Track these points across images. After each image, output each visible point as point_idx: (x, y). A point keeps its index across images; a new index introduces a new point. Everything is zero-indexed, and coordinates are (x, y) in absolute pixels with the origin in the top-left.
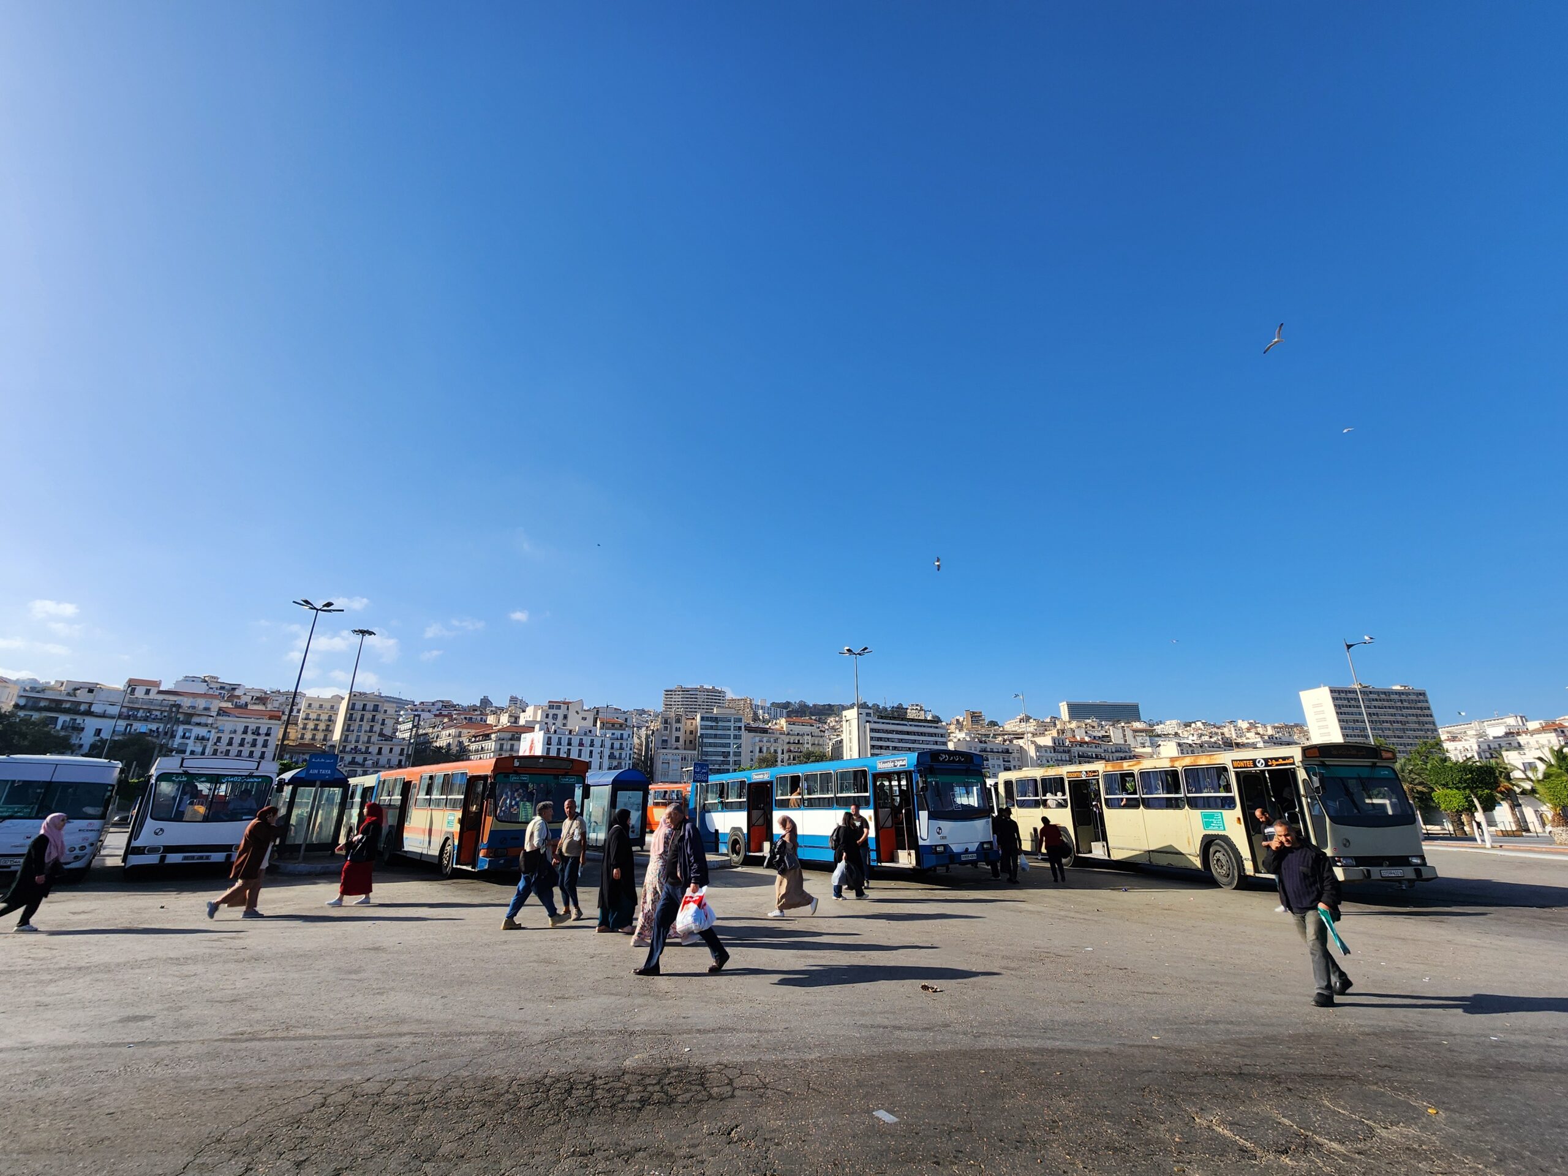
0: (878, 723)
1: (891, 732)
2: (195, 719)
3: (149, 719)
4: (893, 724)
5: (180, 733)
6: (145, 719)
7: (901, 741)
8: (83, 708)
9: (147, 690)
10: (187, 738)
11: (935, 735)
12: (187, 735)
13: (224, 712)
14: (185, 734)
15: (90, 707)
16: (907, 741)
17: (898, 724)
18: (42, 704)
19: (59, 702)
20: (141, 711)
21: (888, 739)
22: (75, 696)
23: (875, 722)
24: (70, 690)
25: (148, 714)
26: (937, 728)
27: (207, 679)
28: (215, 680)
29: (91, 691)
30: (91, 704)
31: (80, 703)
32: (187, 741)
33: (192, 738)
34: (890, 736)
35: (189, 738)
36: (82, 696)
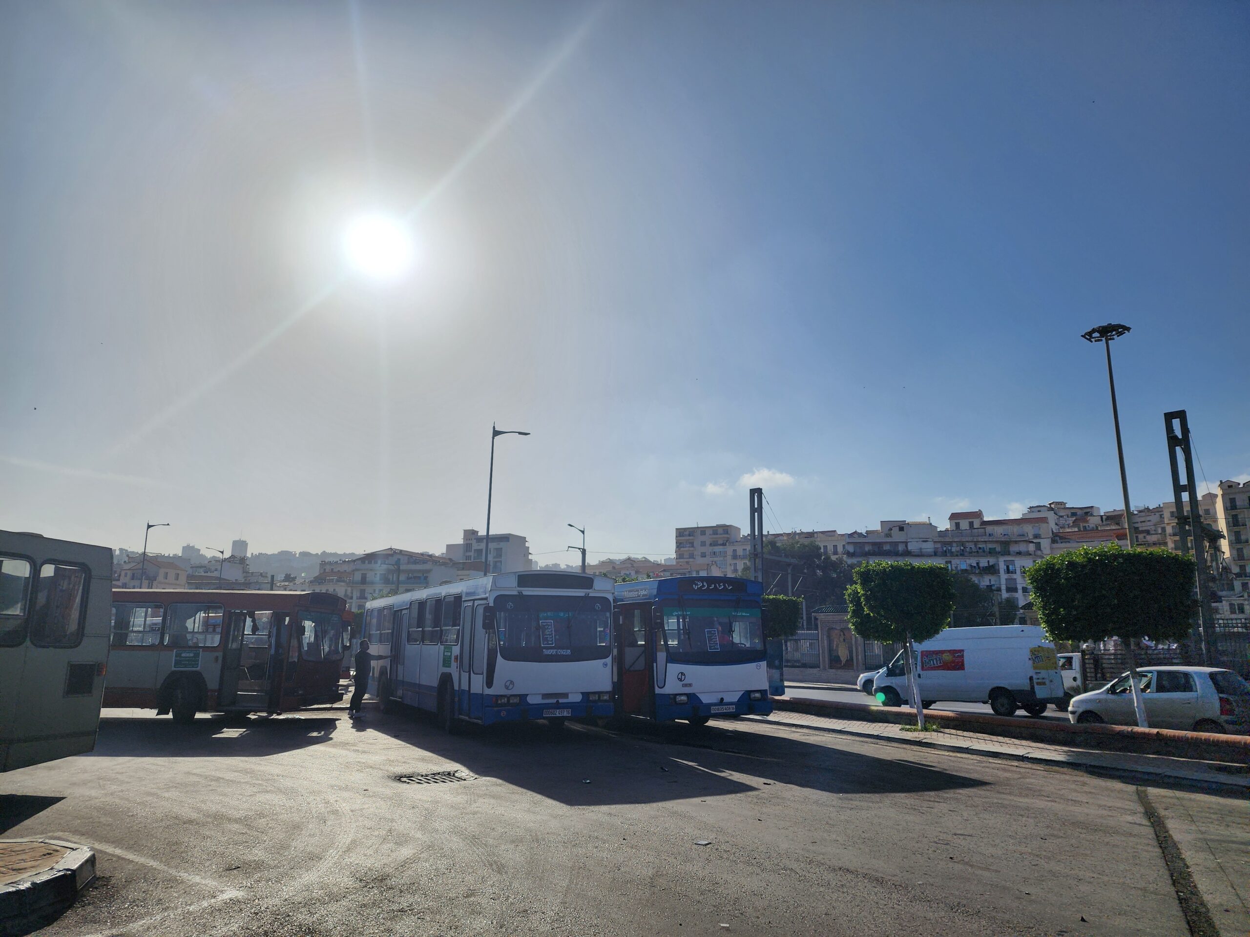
2: (1014, 548)
3: (966, 554)
5: (1002, 567)
6: (962, 554)
8: (901, 548)
9: (970, 522)
10: (1012, 573)
12: (1011, 567)
13: (1061, 538)
14: (1008, 567)
15: (906, 546)
18: (867, 548)
19: (879, 545)
20: (955, 545)
22: (891, 537)
24: (887, 532)
25: (962, 548)
27: (1053, 506)
28: (1062, 506)
29: (901, 529)
30: (906, 543)
31: (896, 544)
32: (1014, 576)
33: (1018, 571)
35: (1014, 572)
36: (897, 536)
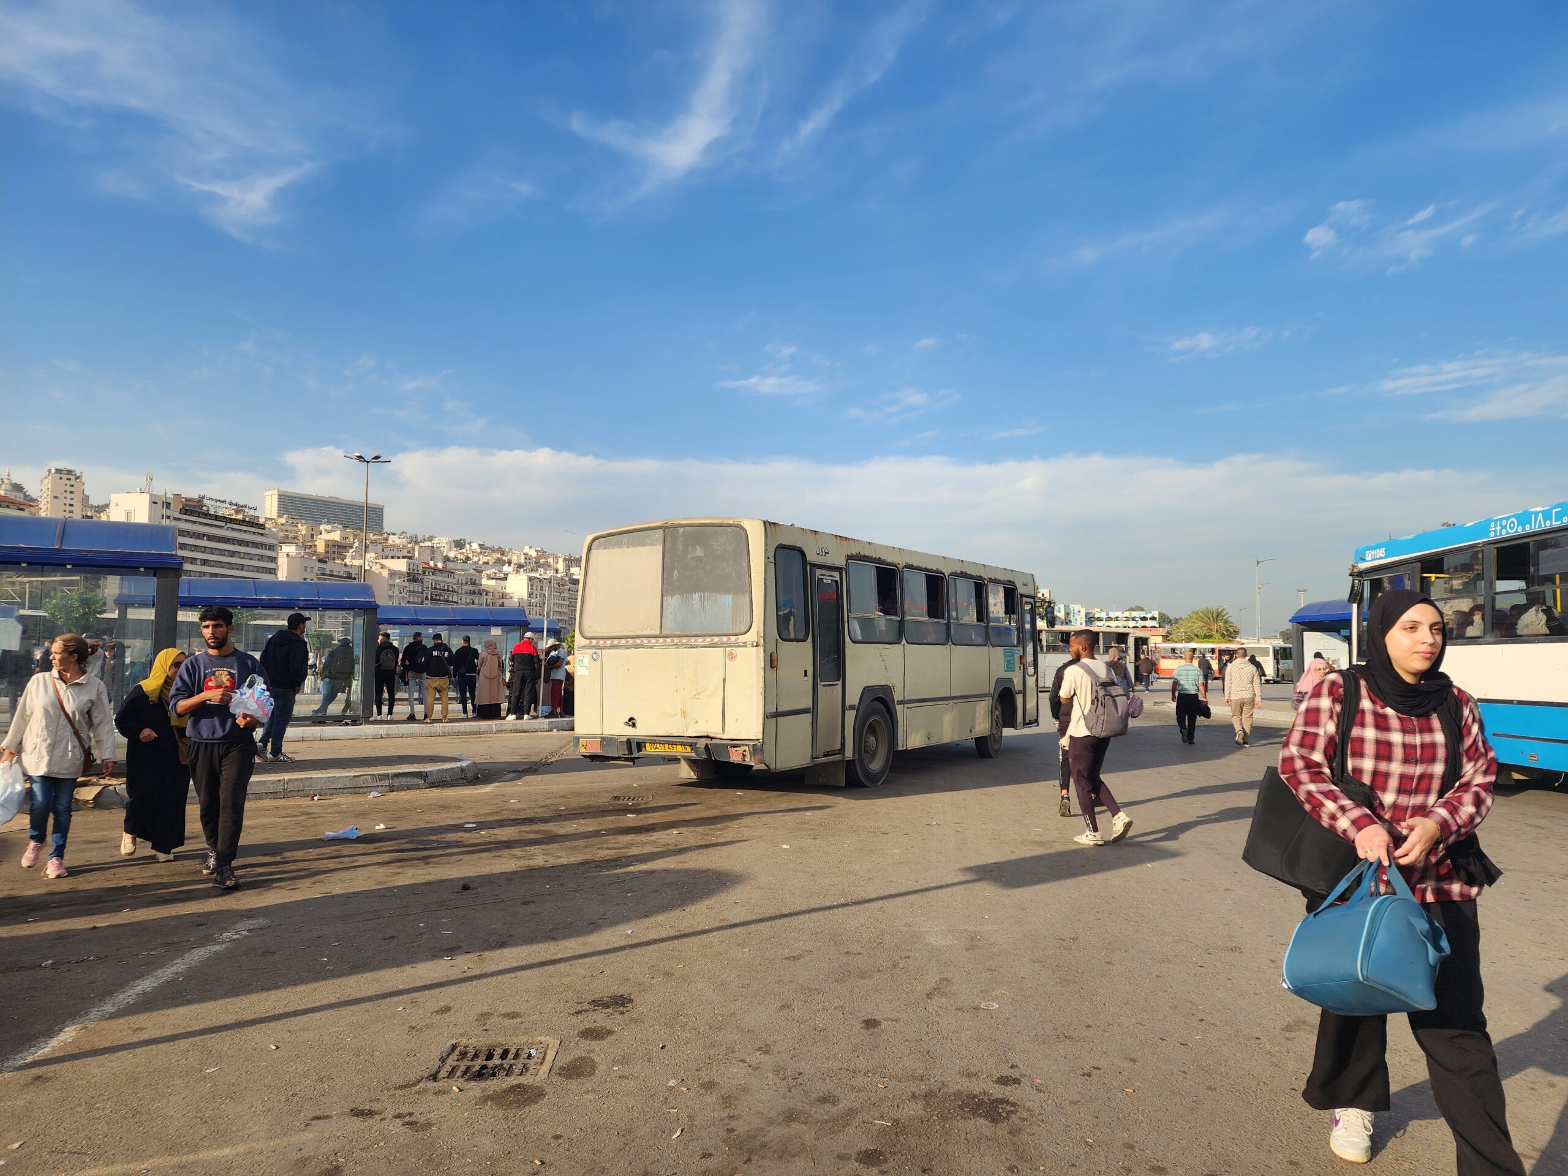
0: (179, 519)
1: (200, 536)
4: (201, 523)
7: (213, 551)
11: (256, 545)
16: (222, 552)
17: (207, 524)
21: (195, 548)
23: (175, 519)
26: (262, 534)
34: (199, 542)
